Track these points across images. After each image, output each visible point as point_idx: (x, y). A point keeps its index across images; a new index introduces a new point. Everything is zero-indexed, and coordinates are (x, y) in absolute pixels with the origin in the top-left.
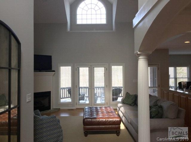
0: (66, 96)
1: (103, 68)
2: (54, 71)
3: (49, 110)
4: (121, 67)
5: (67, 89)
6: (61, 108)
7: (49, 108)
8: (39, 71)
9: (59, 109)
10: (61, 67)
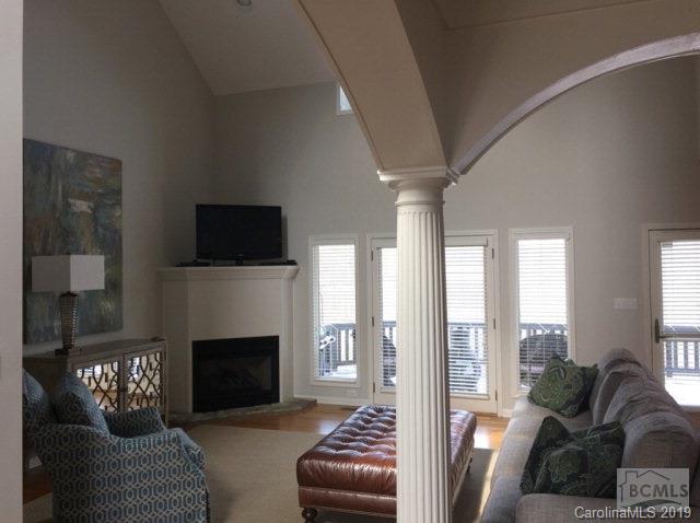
0: (347, 358)
1: (479, 251)
2: (292, 263)
3: (273, 405)
4: (561, 242)
5: (351, 332)
6: (321, 400)
7: (272, 395)
8: (234, 262)
9: (312, 404)
10: (321, 248)
